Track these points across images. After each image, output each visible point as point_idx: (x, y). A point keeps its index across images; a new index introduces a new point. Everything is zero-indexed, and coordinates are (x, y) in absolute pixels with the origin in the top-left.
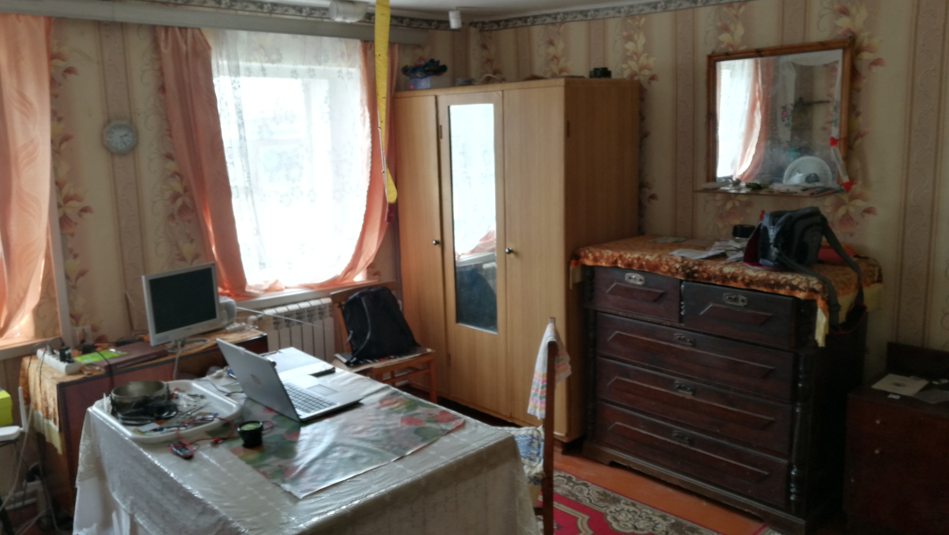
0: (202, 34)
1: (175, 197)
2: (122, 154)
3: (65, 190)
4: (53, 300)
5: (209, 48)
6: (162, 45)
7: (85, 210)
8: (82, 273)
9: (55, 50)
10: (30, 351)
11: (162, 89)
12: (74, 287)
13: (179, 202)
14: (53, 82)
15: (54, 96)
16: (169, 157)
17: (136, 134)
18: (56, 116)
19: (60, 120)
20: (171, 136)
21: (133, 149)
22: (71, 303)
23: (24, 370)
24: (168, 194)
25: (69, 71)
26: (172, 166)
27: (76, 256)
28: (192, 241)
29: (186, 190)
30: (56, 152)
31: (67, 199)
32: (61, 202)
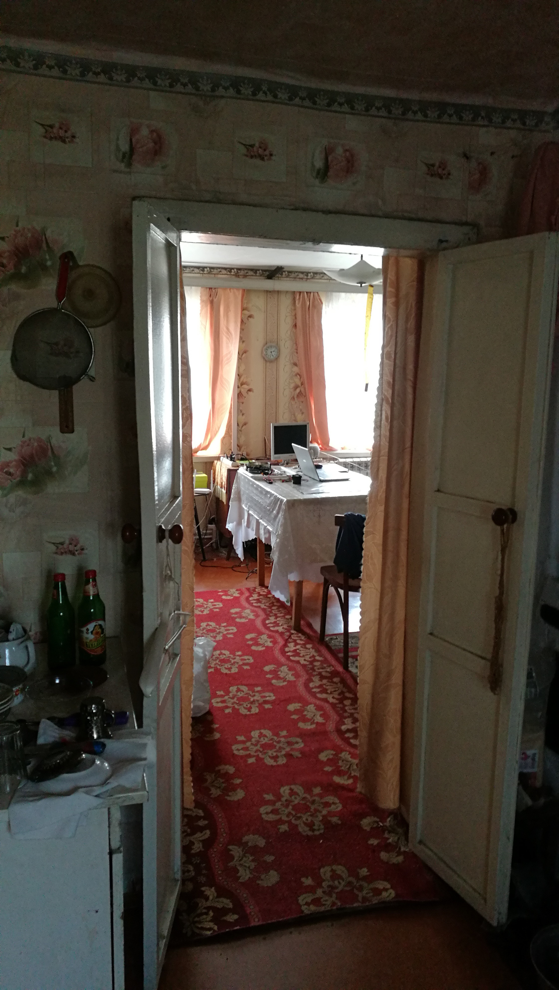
0: (319, 296)
1: (296, 387)
2: (271, 361)
3: (241, 380)
4: (230, 436)
5: (322, 303)
6: (297, 302)
7: (250, 390)
8: (245, 424)
9: (245, 306)
10: (218, 458)
11: (295, 326)
12: (241, 431)
13: (298, 390)
14: (242, 321)
15: (242, 330)
16: (295, 364)
17: (279, 351)
18: (242, 340)
19: (243, 342)
20: (297, 353)
21: (277, 358)
22: (238, 439)
23: (214, 466)
24: (292, 385)
25: (250, 316)
26: (296, 369)
27: (243, 414)
28: (303, 413)
29: (302, 384)
30: (240, 359)
31: (242, 384)
32: (240, 385)
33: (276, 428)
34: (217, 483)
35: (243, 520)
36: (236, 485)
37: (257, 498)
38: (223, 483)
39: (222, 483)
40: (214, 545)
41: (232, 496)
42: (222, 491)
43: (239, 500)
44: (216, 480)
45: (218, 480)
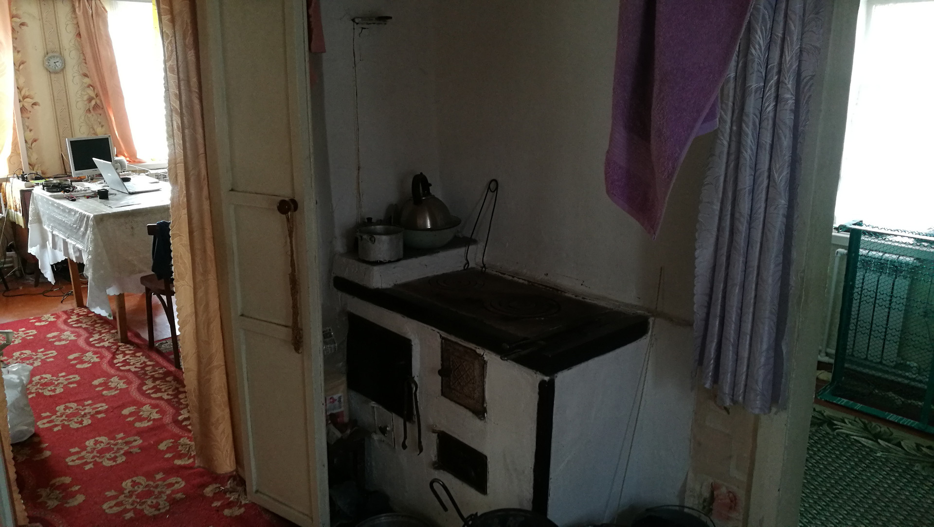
0: (102, 4)
1: (90, 100)
2: (56, 73)
3: (23, 93)
4: (19, 154)
5: (107, 12)
6: (77, 10)
7: (35, 104)
8: (35, 141)
9: (14, 12)
10: (7, 180)
11: (79, 35)
12: (31, 148)
13: (93, 102)
14: (13, 30)
15: (15, 39)
16: (86, 75)
17: (64, 63)
18: (16, 50)
19: (18, 52)
20: (86, 63)
21: (63, 69)
22: (29, 157)
23: (3, 189)
24: (86, 98)
25: (23, 24)
26: (87, 81)
27: (31, 131)
28: (102, 126)
29: (97, 96)
30: (17, 70)
31: (24, 97)
32: (21, 99)
33: (73, 143)
34: (10, 206)
35: (47, 242)
36: (33, 206)
37: (59, 217)
38: (18, 206)
39: (16, 206)
40: (18, 273)
41: (30, 218)
42: (17, 214)
43: (39, 221)
44: (8, 204)
45: (10, 202)
